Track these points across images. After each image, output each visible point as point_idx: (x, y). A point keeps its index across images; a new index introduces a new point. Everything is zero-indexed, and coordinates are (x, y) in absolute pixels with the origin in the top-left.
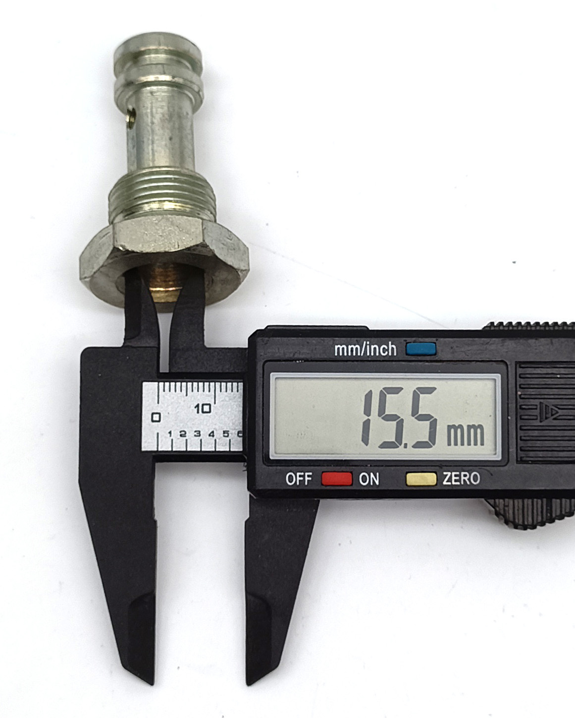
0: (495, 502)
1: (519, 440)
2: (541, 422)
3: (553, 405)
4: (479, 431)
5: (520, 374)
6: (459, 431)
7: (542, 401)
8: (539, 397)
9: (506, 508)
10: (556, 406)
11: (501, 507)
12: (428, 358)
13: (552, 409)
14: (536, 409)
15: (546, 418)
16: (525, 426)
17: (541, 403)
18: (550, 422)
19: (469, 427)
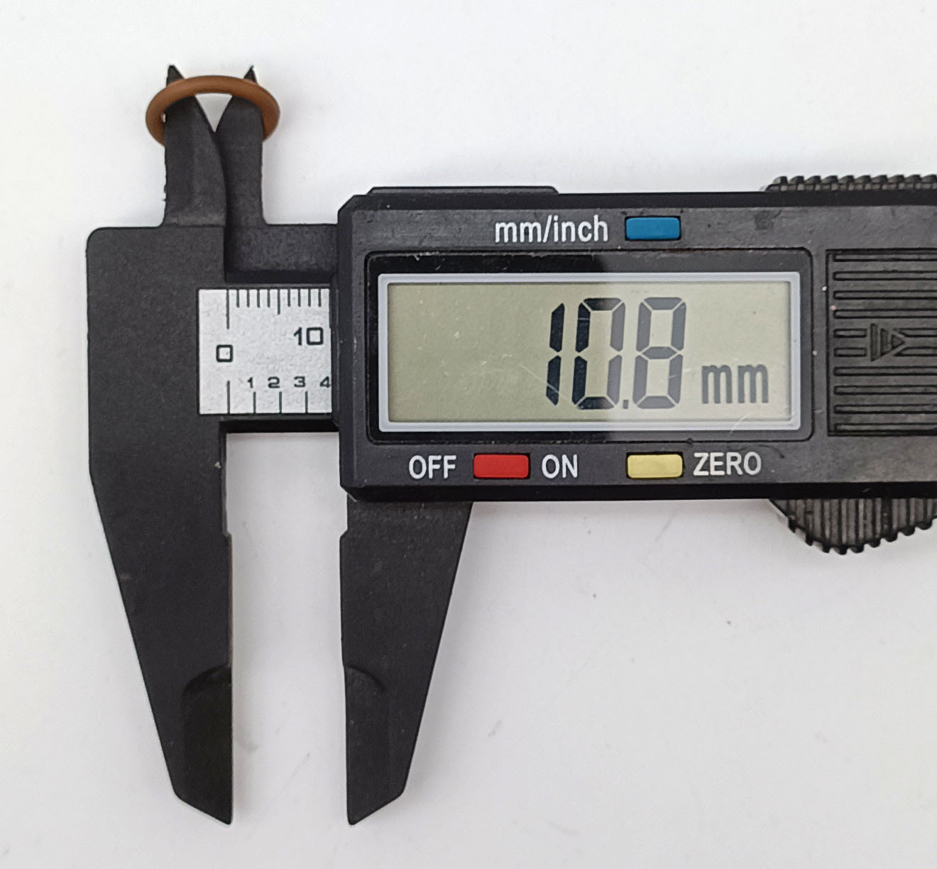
0: (788, 505)
1: (832, 394)
2: (873, 360)
3: (895, 330)
4: (759, 376)
5: (835, 274)
6: (723, 375)
7: (874, 321)
8: (869, 314)
9: (809, 517)
10: (901, 331)
11: (800, 512)
12: (666, 245)
13: (893, 336)
14: (864, 336)
15: (883, 354)
16: (843, 368)
17: (873, 325)
18: (889, 360)
19: (742, 370)
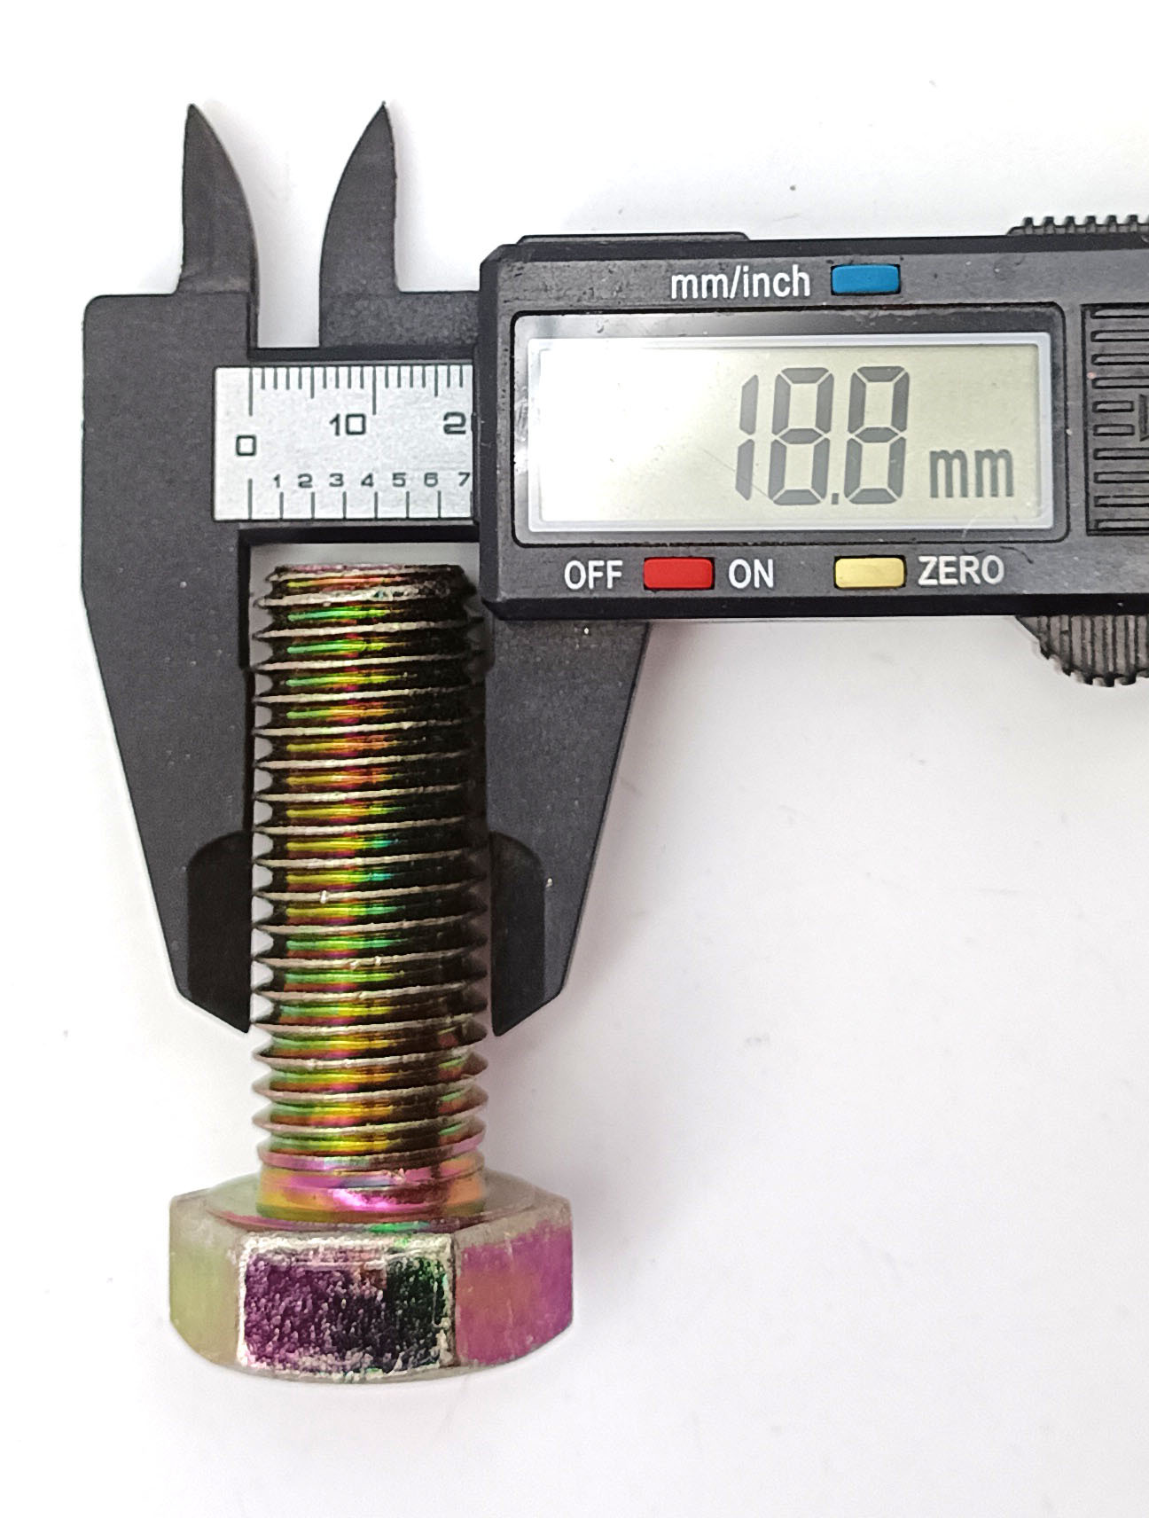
0: (1039, 622)
1: (1091, 483)
2: (1142, 440)
4: (1001, 463)
5: (1093, 333)
6: (956, 463)
7: (1144, 391)
8: (1136, 382)
9: (1066, 639)
11: (1054, 632)
12: (882, 301)
14: (1131, 410)
16: (1105, 450)
17: (1141, 396)
19: (980, 456)
